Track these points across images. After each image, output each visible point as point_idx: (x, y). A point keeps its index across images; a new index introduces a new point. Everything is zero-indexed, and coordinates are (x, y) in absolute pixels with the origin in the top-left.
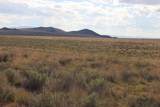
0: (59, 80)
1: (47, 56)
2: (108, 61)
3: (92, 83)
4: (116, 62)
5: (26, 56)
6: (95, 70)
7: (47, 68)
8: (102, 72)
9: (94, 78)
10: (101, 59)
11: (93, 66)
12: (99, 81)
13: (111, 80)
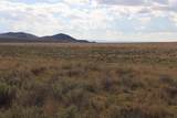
0: (31, 92)
1: (18, 65)
2: (86, 69)
3: (69, 94)
4: (95, 69)
6: (72, 79)
7: (17, 79)
8: (81, 81)
9: (72, 88)
10: (79, 66)
11: (70, 75)
12: (78, 91)
13: (91, 89)
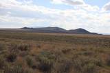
0: (62, 64)
1: (54, 47)
2: (96, 51)
4: (101, 52)
5: (39, 47)
6: (87, 57)
7: (54, 55)
8: (92, 59)
9: (87, 63)
10: (91, 49)
11: (86, 54)
12: (91, 65)
13: (99, 64)
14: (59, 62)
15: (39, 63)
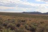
5: (30, 20)
14: (39, 27)
15: (30, 28)
